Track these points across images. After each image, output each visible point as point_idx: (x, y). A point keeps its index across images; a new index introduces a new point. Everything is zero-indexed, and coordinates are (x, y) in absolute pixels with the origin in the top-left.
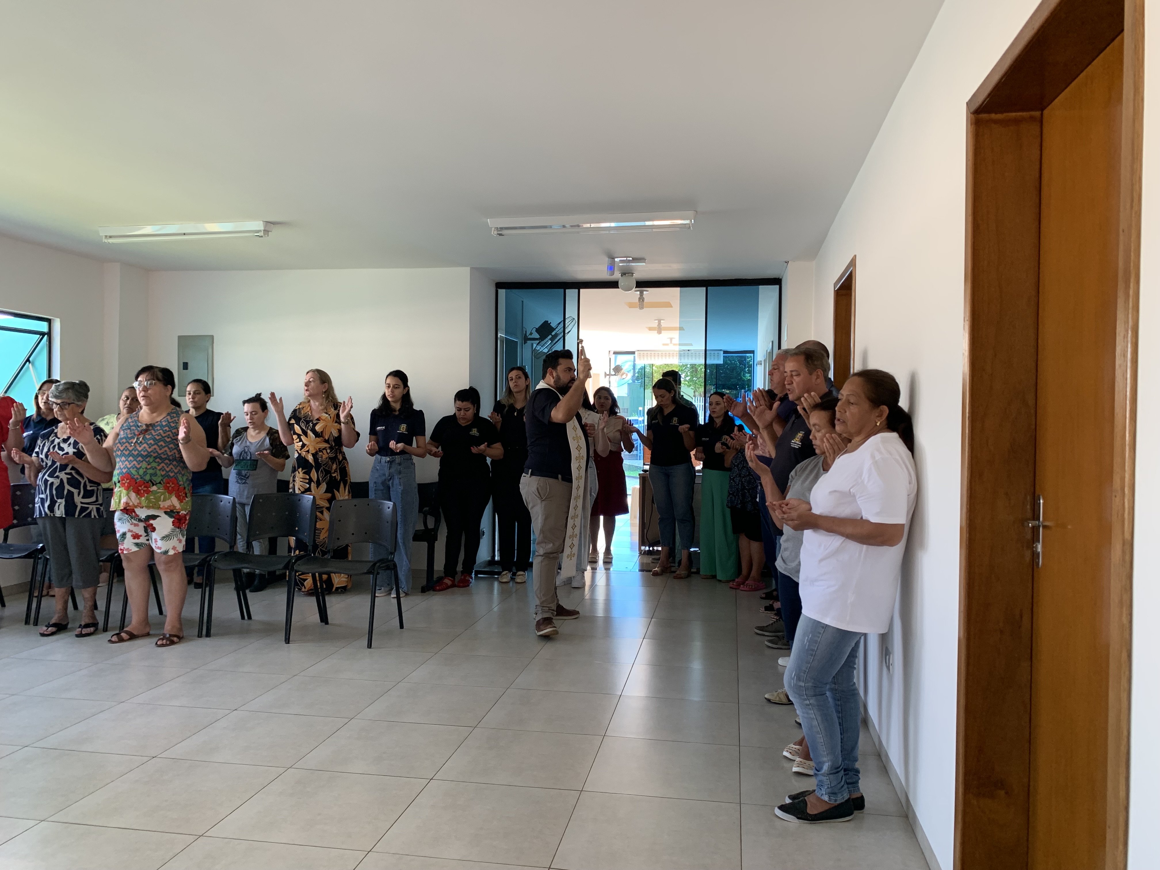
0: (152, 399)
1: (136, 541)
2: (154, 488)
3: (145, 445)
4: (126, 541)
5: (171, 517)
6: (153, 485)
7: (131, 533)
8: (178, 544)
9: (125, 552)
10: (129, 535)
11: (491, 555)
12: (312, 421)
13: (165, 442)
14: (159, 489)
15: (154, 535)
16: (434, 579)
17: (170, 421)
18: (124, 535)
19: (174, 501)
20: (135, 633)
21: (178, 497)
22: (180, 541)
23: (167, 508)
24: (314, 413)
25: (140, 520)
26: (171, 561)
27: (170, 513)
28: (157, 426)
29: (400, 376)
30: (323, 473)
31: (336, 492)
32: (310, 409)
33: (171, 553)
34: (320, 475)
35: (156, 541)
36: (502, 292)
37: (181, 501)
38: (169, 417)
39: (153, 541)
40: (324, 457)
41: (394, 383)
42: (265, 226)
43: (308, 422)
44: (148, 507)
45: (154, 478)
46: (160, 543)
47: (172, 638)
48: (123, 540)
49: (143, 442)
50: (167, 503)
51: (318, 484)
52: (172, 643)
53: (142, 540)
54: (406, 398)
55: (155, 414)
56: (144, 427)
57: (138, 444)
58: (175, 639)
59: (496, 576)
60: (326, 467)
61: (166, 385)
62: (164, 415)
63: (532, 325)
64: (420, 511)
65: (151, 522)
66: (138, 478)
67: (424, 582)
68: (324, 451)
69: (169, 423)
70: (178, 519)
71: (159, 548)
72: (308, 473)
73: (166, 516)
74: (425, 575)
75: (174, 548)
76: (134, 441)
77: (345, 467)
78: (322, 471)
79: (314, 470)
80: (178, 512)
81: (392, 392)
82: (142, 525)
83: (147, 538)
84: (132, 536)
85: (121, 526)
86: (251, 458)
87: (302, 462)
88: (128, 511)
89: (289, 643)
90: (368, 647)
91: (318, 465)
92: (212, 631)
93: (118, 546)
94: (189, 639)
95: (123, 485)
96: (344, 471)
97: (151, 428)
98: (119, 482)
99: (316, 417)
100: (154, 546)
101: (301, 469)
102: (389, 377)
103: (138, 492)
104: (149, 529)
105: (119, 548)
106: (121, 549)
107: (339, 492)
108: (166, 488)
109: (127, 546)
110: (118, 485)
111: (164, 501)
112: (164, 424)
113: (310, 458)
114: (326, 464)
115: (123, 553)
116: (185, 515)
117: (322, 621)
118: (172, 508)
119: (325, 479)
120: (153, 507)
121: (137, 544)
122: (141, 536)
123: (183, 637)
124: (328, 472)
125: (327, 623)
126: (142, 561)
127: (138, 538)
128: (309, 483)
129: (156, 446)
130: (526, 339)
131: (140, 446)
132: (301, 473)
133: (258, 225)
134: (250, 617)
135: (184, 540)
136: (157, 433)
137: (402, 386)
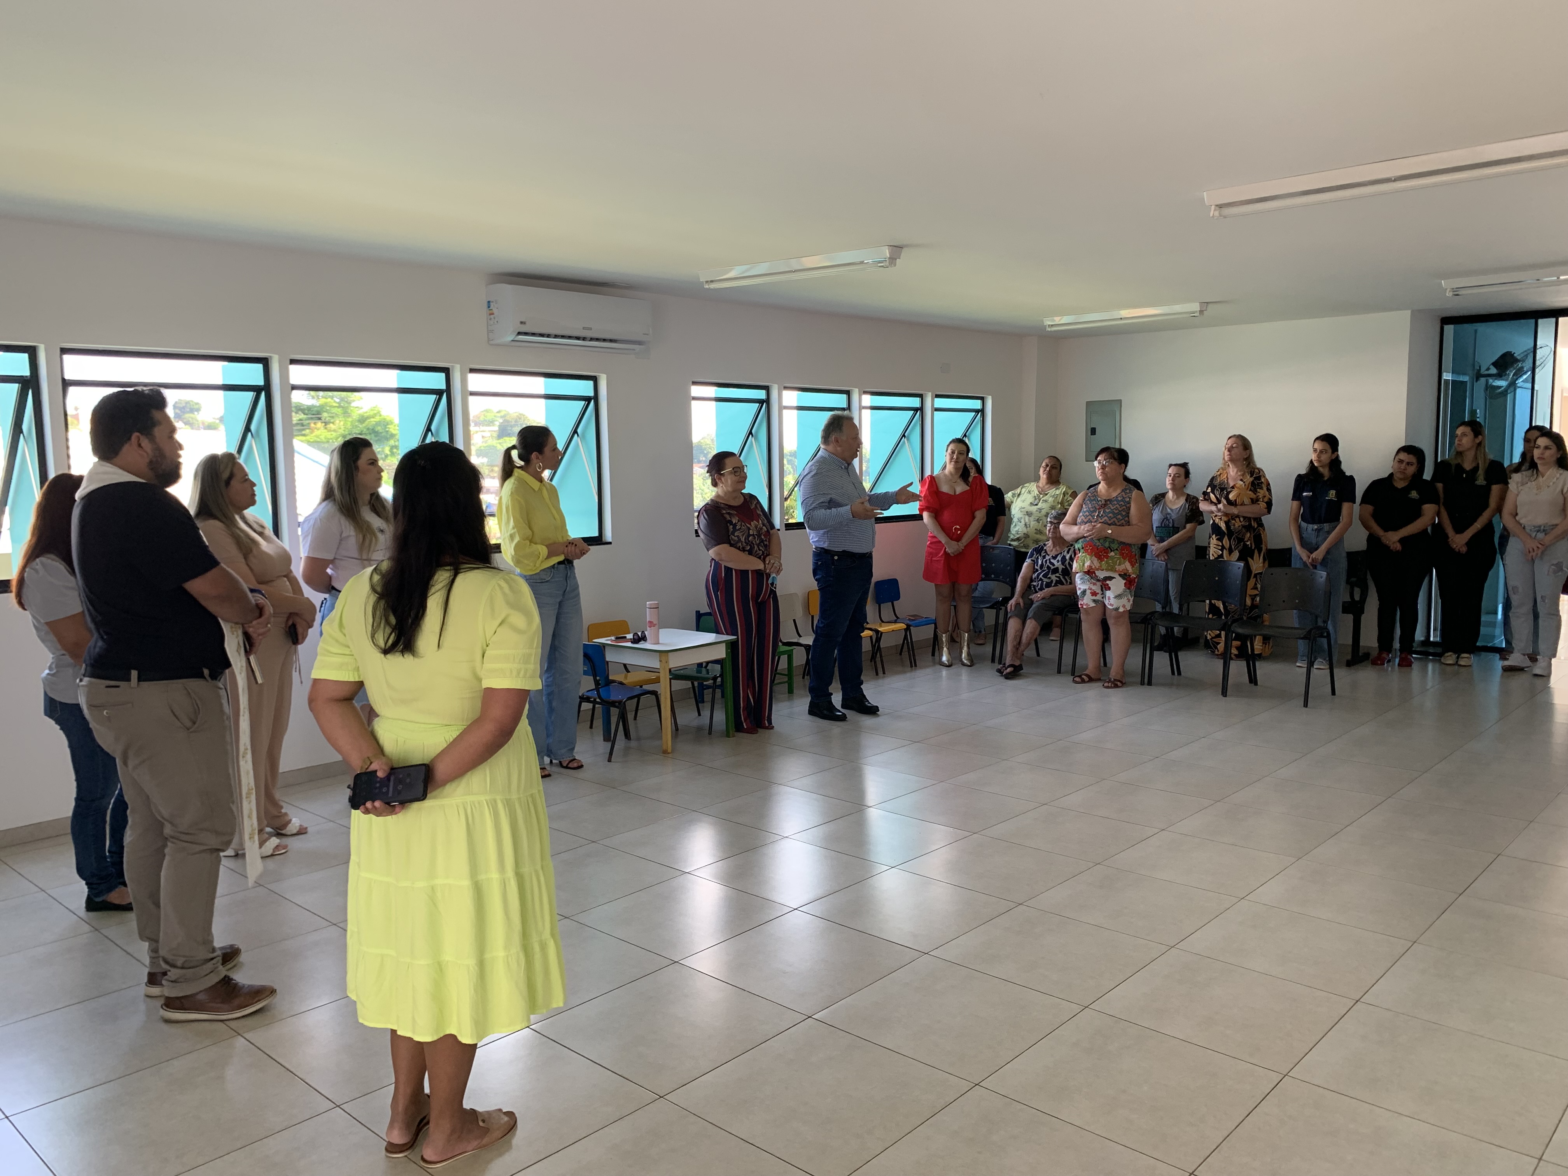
0: (1108, 475)
1: (1094, 598)
2: (1112, 554)
3: (1106, 518)
4: (1085, 597)
5: (1124, 579)
6: (1111, 551)
7: (1090, 591)
8: (1126, 604)
9: (1084, 607)
10: (1088, 592)
11: (1425, 634)
12: (1226, 489)
13: (1121, 514)
14: (1116, 554)
15: (1108, 593)
16: (1360, 654)
17: (1125, 496)
18: (1084, 592)
19: (1127, 566)
20: (1093, 677)
21: (1130, 562)
22: (1129, 601)
23: (1121, 572)
24: (1230, 481)
25: (1099, 580)
26: (1119, 616)
27: (1124, 575)
28: (1114, 501)
29: (1330, 441)
30: (1235, 541)
31: (1250, 559)
32: (1227, 477)
33: (1121, 610)
34: (1233, 543)
35: (1109, 599)
36: (1449, 329)
37: (1133, 566)
38: (1123, 493)
39: (1107, 598)
40: (1237, 525)
41: (1321, 448)
42: (1201, 307)
43: (1222, 489)
44: (1107, 570)
45: (1112, 545)
46: (1112, 601)
47: (1116, 682)
48: (1083, 597)
49: (1104, 515)
50: (1122, 567)
51: (1231, 551)
52: (1116, 686)
53: (1099, 597)
54: (1335, 463)
55: (1111, 490)
56: (1103, 502)
57: (1100, 517)
58: (1119, 683)
59: (1431, 657)
60: (1238, 535)
61: (1120, 464)
62: (1119, 491)
63: (1487, 359)
64: (1348, 582)
65: (1108, 582)
66: (1099, 546)
67: (1349, 657)
68: (1237, 519)
69: (1124, 498)
70: (1129, 581)
71: (1111, 605)
72: (1220, 540)
73: (1121, 578)
74: (1350, 649)
75: (1124, 606)
76: (1096, 515)
77: (1260, 534)
78: (1234, 539)
79: (1226, 537)
80: (1130, 576)
81: (1319, 456)
82: (1099, 584)
83: (1102, 596)
84: (1091, 593)
85: (1081, 584)
86: (1173, 525)
87: (1216, 528)
88: (1090, 573)
89: (1226, 697)
90: (1304, 706)
91: (1230, 533)
92: (1153, 681)
93: (1078, 602)
94: (1132, 684)
95: (1086, 551)
96: (1258, 540)
97: (1108, 502)
98: (1083, 548)
99: (1231, 484)
100: (1106, 603)
101: (1214, 535)
102: (1317, 441)
103: (1100, 558)
104: (1105, 587)
105: (1079, 603)
106: (1081, 604)
107: (1253, 559)
108: (1122, 554)
109: (1086, 602)
110: (1082, 551)
111: (1119, 565)
112: (1119, 499)
113: (1223, 526)
114: (1239, 532)
115: (1082, 607)
116: (1135, 578)
117: (1251, 681)
118: (1125, 572)
119: (1238, 547)
120: (1111, 570)
121: (1094, 601)
122: (1098, 593)
123: (1125, 683)
124: (1240, 540)
125: (1256, 684)
126: (1097, 616)
127: (1096, 596)
128: (1222, 550)
129: (1115, 519)
130: (1478, 376)
131: (1101, 519)
132: (1215, 539)
133: (1195, 307)
134: (1179, 673)
135: (1132, 599)
136: (1115, 507)
137: (1330, 451)
